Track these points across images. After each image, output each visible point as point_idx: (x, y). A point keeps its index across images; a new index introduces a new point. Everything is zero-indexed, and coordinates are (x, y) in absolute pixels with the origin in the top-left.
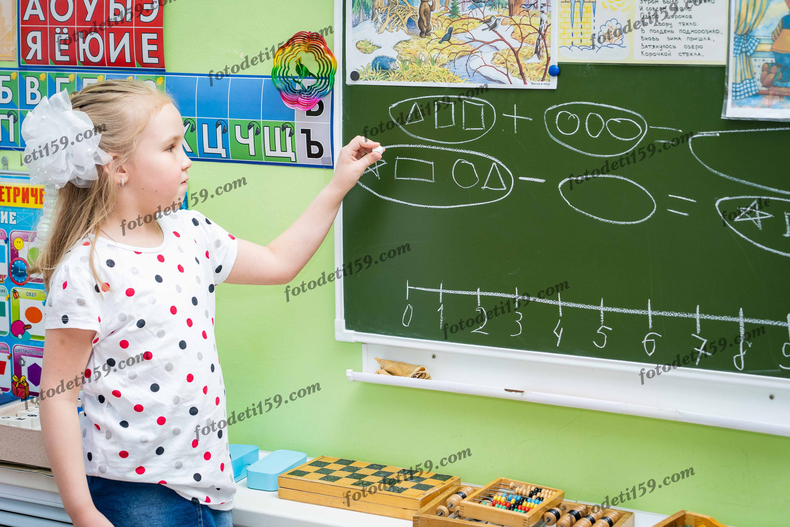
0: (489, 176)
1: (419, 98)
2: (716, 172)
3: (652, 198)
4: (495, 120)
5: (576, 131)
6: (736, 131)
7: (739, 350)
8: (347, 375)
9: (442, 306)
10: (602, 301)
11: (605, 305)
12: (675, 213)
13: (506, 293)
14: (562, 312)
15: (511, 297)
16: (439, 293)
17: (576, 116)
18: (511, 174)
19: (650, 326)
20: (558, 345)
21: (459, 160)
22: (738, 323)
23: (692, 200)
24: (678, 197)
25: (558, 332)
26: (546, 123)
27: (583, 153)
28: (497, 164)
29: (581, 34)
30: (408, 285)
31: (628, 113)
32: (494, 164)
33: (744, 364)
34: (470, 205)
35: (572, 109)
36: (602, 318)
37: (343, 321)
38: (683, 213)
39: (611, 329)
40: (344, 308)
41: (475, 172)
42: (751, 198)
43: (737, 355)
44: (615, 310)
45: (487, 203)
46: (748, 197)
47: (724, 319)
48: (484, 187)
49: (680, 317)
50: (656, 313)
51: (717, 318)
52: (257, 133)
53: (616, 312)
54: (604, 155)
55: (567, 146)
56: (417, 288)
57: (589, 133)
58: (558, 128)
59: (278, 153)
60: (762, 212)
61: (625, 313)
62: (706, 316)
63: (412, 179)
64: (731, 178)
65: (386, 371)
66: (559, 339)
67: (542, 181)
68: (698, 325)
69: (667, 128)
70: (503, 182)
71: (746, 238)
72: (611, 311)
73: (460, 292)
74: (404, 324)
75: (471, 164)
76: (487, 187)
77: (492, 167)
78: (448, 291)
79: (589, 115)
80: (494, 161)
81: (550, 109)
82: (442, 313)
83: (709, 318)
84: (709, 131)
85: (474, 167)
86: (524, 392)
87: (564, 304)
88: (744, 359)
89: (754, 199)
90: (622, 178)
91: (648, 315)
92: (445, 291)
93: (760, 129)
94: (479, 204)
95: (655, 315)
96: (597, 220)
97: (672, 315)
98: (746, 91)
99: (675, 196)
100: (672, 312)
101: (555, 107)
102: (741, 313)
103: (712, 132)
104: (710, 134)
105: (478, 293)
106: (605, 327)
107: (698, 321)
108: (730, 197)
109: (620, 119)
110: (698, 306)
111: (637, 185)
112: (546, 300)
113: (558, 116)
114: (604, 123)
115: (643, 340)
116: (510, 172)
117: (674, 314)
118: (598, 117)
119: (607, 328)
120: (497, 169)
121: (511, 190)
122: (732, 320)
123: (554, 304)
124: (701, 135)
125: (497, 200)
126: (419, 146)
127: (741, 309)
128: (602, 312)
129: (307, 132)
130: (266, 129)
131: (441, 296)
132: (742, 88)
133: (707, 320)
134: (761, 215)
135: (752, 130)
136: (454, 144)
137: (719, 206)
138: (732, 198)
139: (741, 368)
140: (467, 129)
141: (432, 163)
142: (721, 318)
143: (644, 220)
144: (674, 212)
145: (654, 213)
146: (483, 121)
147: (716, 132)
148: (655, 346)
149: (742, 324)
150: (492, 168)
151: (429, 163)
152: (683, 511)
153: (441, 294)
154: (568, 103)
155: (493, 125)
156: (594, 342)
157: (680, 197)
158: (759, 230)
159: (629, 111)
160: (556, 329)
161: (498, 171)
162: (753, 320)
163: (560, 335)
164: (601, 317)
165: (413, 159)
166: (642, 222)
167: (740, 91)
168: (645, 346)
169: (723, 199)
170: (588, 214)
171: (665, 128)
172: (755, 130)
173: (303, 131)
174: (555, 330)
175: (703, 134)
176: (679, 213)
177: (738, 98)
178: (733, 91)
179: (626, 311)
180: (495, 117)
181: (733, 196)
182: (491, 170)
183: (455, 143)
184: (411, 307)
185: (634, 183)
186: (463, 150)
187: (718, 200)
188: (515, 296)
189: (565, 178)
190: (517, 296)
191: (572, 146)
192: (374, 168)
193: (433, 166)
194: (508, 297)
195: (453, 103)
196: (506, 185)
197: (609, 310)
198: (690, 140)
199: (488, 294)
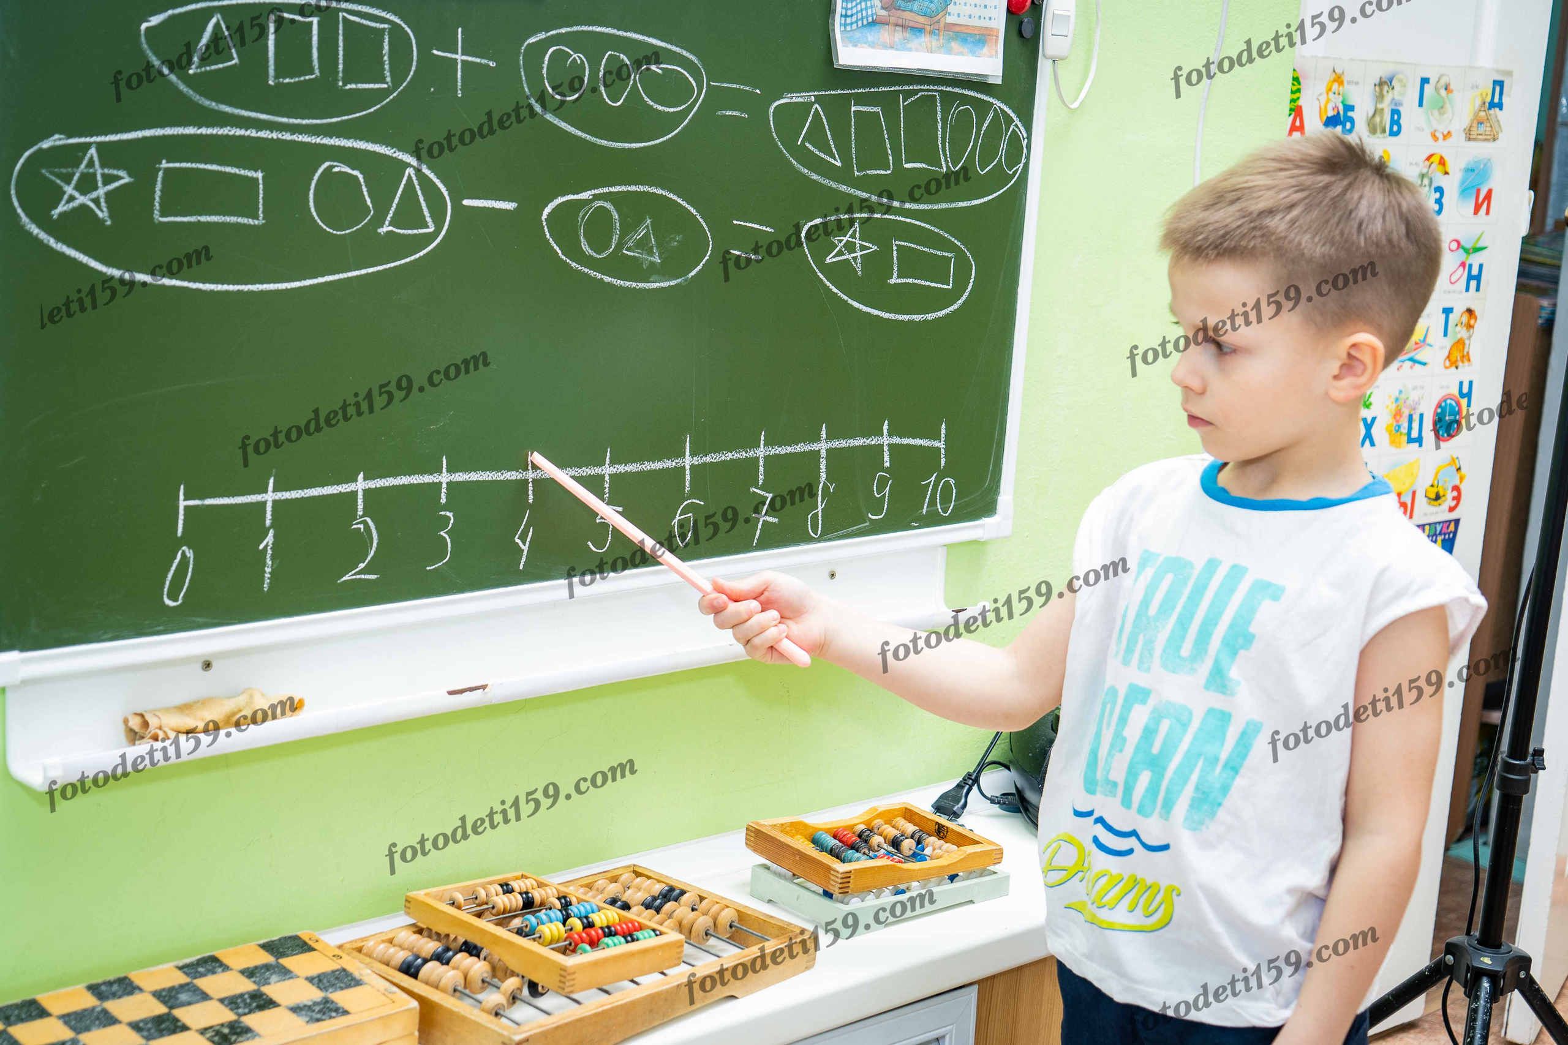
0: (396, 200)
1: (225, 3)
2: (806, 171)
3: (707, 229)
4: (414, 63)
6: (839, 92)
7: (817, 502)
9: (271, 533)
10: (608, 454)
11: (612, 463)
13: (422, 473)
14: (533, 494)
15: (431, 481)
16: (265, 502)
17: (583, 58)
18: (446, 194)
19: (687, 489)
20: (521, 567)
21: (327, 164)
22: (820, 451)
23: (768, 229)
24: (747, 224)
25: (524, 537)
26: (523, 73)
27: (593, 139)
28: (418, 173)
30: (182, 497)
31: (676, 52)
32: (410, 171)
33: (823, 524)
34: (350, 274)
35: (576, 41)
41: (366, 193)
43: (813, 513)
44: (630, 468)
45: (388, 266)
47: (797, 449)
48: (383, 230)
49: (735, 460)
50: (698, 460)
51: (789, 449)
53: (630, 471)
54: (630, 143)
55: (563, 125)
56: (209, 502)
57: (605, 96)
58: (547, 84)
60: (864, 243)
61: (648, 471)
62: (772, 450)
63: (203, 219)
64: (827, 182)
66: (525, 553)
67: (510, 206)
68: (761, 469)
69: (738, 87)
70: (427, 214)
71: (840, 293)
72: (623, 471)
73: (318, 491)
74: (168, 602)
75: (356, 173)
76: (391, 228)
77: (405, 178)
78: (286, 495)
79: (607, 55)
80: (409, 165)
81: (532, 40)
82: (269, 552)
83: (777, 452)
84: (800, 93)
85: (362, 180)
86: (487, 686)
87: (540, 474)
88: (823, 517)
90: (660, 191)
91: (684, 466)
92: (278, 496)
94: (370, 270)
95: (697, 463)
96: (610, 284)
97: (723, 458)
98: (860, 15)
99: (742, 223)
101: (542, 36)
102: (824, 434)
103: (805, 94)
104: (801, 97)
105: (360, 485)
107: (761, 462)
108: (822, 217)
110: (763, 433)
111: (684, 204)
112: (502, 474)
113: (547, 58)
116: (443, 189)
117: (727, 455)
118: (623, 60)
119: (615, 508)
120: (416, 182)
121: (443, 232)
122: (810, 448)
123: (519, 478)
124: (789, 100)
125: (413, 258)
126: (226, 131)
127: (824, 426)
128: (607, 478)
131: (269, 509)
132: (854, 11)
133: (774, 456)
134: (862, 248)
136: (317, 125)
139: (817, 533)
140: (349, 87)
141: (260, 175)
143: (690, 275)
145: (707, 261)
146: (387, 67)
147: (810, 94)
149: (823, 453)
150: (404, 182)
151: (251, 174)
153: (269, 504)
154: (569, 29)
155: (410, 77)
156: (589, 543)
157: (751, 225)
158: (858, 276)
160: (519, 532)
161: (418, 187)
162: (838, 442)
163: (527, 543)
164: (606, 488)
165: (209, 167)
167: (852, 16)
170: (595, 273)
171: (734, 86)
174: (517, 536)
175: (792, 98)
177: (848, 28)
178: (842, 16)
179: (648, 467)
180: (415, 58)
182: (402, 186)
183: (320, 121)
184: (190, 554)
185: (679, 200)
186: (337, 139)
187: (806, 226)
188: (440, 477)
189: (556, 198)
190: (444, 475)
191: (572, 126)
192: (94, 195)
193: (261, 181)
194: (424, 483)
195: (315, 20)
196: (434, 221)
197: (619, 471)
198: (772, 111)
199: (382, 484)
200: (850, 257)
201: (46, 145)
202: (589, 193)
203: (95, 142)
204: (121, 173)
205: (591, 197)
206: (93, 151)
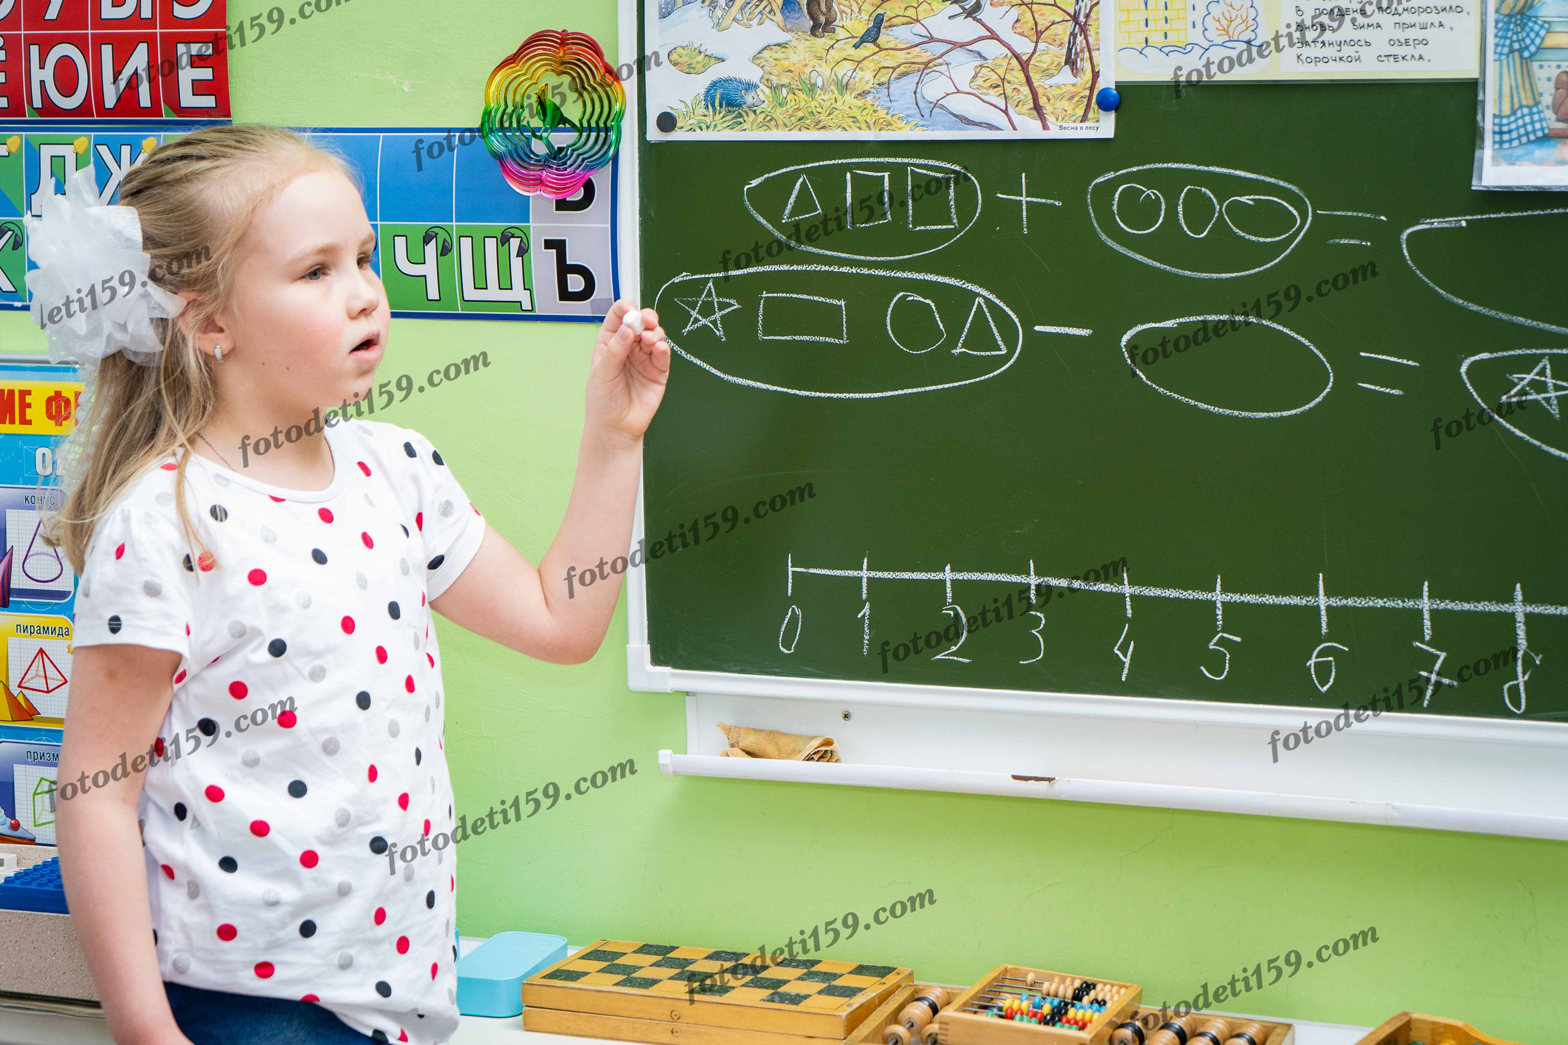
0: (968, 325)
1: (810, 165)
2: (1460, 301)
3: (1324, 360)
4: (980, 206)
5: (1157, 226)
6: (1503, 215)
7: (1516, 672)
8: (661, 761)
9: (867, 605)
10: (1219, 580)
11: (1224, 590)
12: (1375, 390)
13: (1010, 572)
14: (1132, 609)
15: (1019, 581)
16: (861, 578)
17: (1158, 193)
18: (1016, 320)
19: (1324, 630)
20: (1124, 679)
21: (901, 294)
22: (1513, 614)
23: (1410, 363)
24: (1380, 357)
25: (1124, 649)
26: (1091, 211)
27: (1174, 270)
28: (988, 301)
29: (1164, 21)
30: (790, 564)
31: (1270, 183)
32: (979, 300)
33: (1527, 699)
34: (928, 389)
35: (1147, 178)
36: (1220, 617)
37: (647, 648)
38: (1392, 389)
39: (1238, 639)
40: (648, 620)
41: (938, 319)
42: (1535, 354)
43: (1511, 683)
44: (1247, 598)
45: (964, 383)
46: (1528, 352)
47: (1480, 607)
48: (958, 350)
49: (1389, 608)
50: (1335, 602)
51: (1466, 606)
52: (445, 250)
53: (1248, 602)
54: (1219, 273)
55: (1138, 257)
56: (813, 571)
57: (1186, 229)
58: (1118, 220)
59: (493, 293)
60: (1559, 383)
61: (1270, 605)
62: (1443, 604)
63: (797, 338)
64: (1493, 313)
65: (744, 751)
66: (1127, 665)
67: (1085, 332)
68: (1427, 623)
69: (1355, 214)
70: (998, 338)
71: (1527, 437)
72: (1238, 601)
73: (907, 575)
74: (782, 649)
75: (927, 301)
76: (963, 350)
77: (975, 306)
78: (880, 575)
79: (1186, 190)
80: (979, 295)
81: (1100, 180)
82: (867, 621)
83: (1449, 607)
84: (1444, 218)
85: (934, 308)
86: (1054, 779)
87: (1137, 590)
88: (1526, 690)
89: (1543, 356)
90: (1259, 321)
91: (1318, 606)
92: (873, 574)
93: (1553, 210)
94: (946, 386)
95: (1335, 605)
96: (1207, 411)
97: (1371, 603)
98: (1522, 131)
99: (1373, 355)
100: (1370, 599)
101: (1112, 175)
102: (1519, 595)
103: (1451, 219)
104: (1446, 222)
105: (948, 575)
106: (1225, 635)
107: (1426, 615)
108: (1491, 352)
109: (1252, 197)
110: (1426, 583)
111: (1292, 334)
112: (1096, 585)
113: (1117, 195)
114: (1218, 207)
115: (1310, 659)
116: (1014, 317)
117: (1376, 601)
118: (1205, 193)
119: (1231, 637)
120: (986, 310)
121: (1016, 355)
122: (1499, 609)
123: (1114, 591)
124: (1428, 226)
125: (987, 377)
126: (813, 267)
127: (1518, 586)
128: (1219, 605)
129: (557, 246)
130: (466, 243)
131: (864, 584)
132: (1513, 126)
133: (1446, 611)
134: (1557, 388)
135: (1536, 213)
136: (890, 261)
137: (1468, 372)
138: (1495, 355)
139: (1519, 709)
140: (918, 228)
141: (842, 303)
142: (1475, 607)
143: (1307, 407)
144: (1373, 387)
145: (1328, 393)
146: (953, 210)
147: (1459, 218)
148: (1334, 670)
149: (1520, 617)
150: (974, 309)
151: (835, 302)
152: (1405, 1014)
153: (865, 580)
154: (1140, 168)
155: (975, 218)
156: (1202, 668)
157: (1384, 357)
158: (1555, 420)
159: (1273, 180)
160: (1118, 644)
161: (988, 314)
162: (1543, 608)
163: (1129, 657)
164: (1218, 615)
165: (800, 296)
166: (1302, 412)
167: (1510, 132)
168: (1313, 673)
169: (1476, 358)
170: (1187, 399)
171: (1350, 214)
172: (1542, 213)
173: (549, 244)
174: (1116, 647)
175: (1433, 223)
176: (1382, 390)
177: (1506, 146)
178: (1494, 133)
179: (1271, 601)
180: (980, 202)
181: (1497, 352)
182: (973, 313)
183: (892, 258)
184: (798, 612)
185: (1285, 330)
186: (909, 274)
187: (1466, 361)
188: (1028, 579)
189: (1136, 325)
190: (1032, 577)
191: (1149, 258)
192: (713, 318)
193: (844, 308)
194: (1012, 582)
195: (886, 174)
196: (1006, 344)
197: (1234, 599)
198: (1405, 237)
199: (970, 577)
200: (1540, 397)
201: (677, 280)
202: (1173, 321)
203: (712, 277)
204: (732, 301)
205: (1175, 326)
206: (711, 284)
